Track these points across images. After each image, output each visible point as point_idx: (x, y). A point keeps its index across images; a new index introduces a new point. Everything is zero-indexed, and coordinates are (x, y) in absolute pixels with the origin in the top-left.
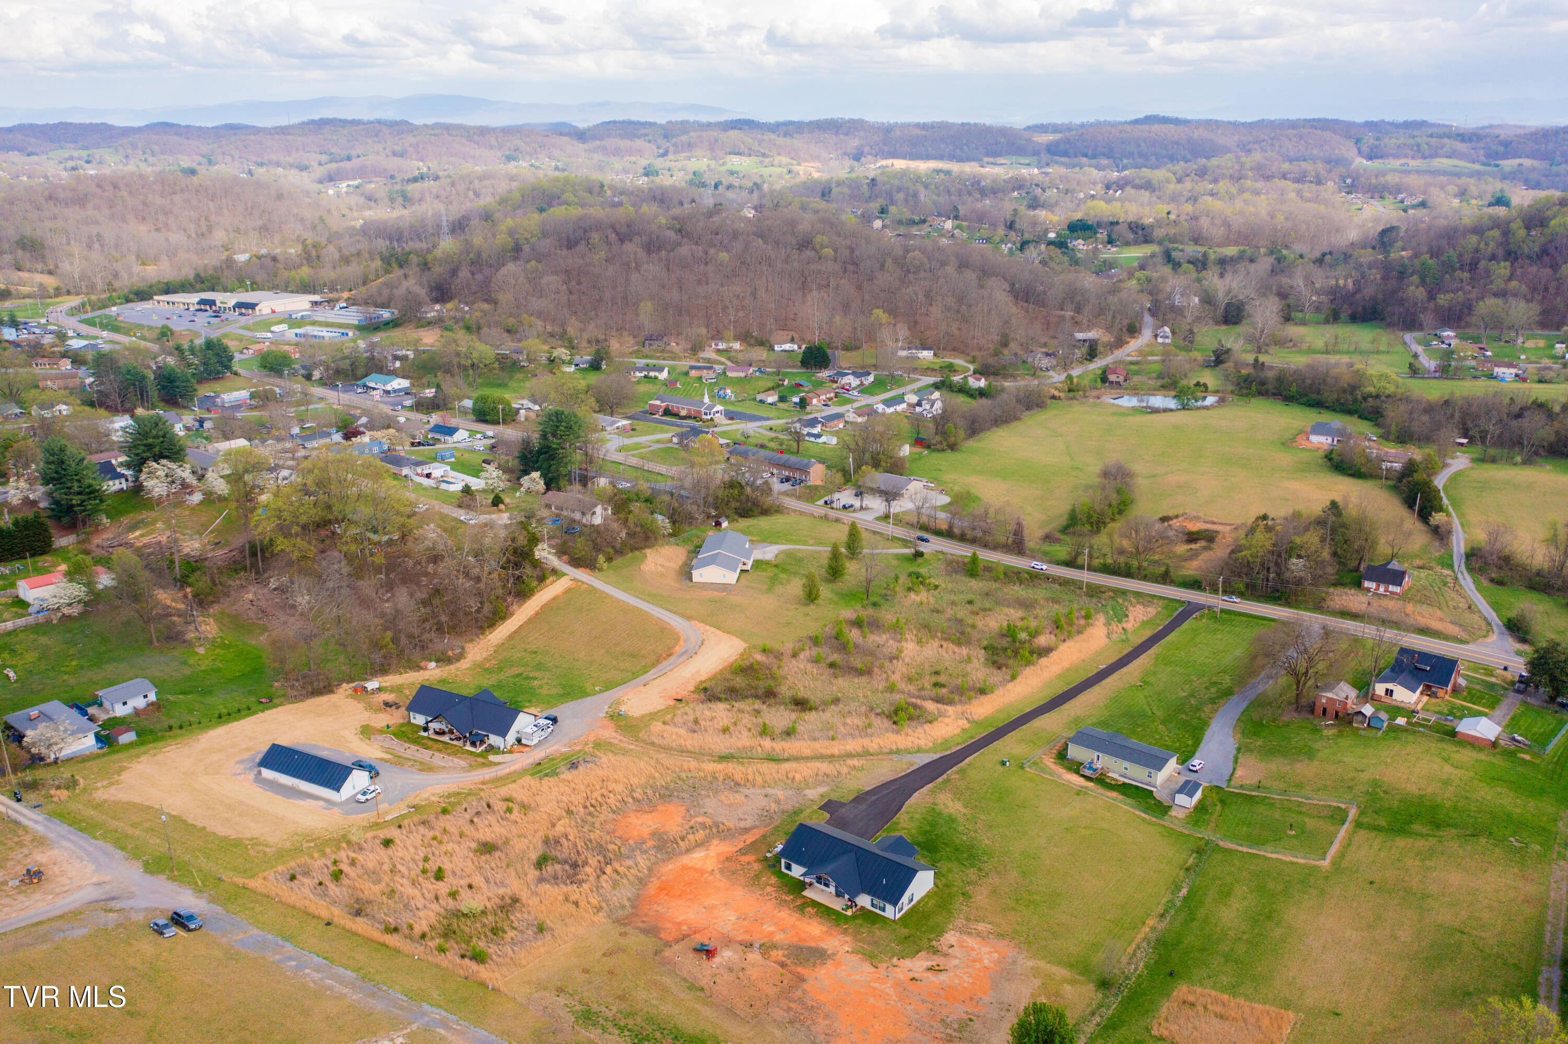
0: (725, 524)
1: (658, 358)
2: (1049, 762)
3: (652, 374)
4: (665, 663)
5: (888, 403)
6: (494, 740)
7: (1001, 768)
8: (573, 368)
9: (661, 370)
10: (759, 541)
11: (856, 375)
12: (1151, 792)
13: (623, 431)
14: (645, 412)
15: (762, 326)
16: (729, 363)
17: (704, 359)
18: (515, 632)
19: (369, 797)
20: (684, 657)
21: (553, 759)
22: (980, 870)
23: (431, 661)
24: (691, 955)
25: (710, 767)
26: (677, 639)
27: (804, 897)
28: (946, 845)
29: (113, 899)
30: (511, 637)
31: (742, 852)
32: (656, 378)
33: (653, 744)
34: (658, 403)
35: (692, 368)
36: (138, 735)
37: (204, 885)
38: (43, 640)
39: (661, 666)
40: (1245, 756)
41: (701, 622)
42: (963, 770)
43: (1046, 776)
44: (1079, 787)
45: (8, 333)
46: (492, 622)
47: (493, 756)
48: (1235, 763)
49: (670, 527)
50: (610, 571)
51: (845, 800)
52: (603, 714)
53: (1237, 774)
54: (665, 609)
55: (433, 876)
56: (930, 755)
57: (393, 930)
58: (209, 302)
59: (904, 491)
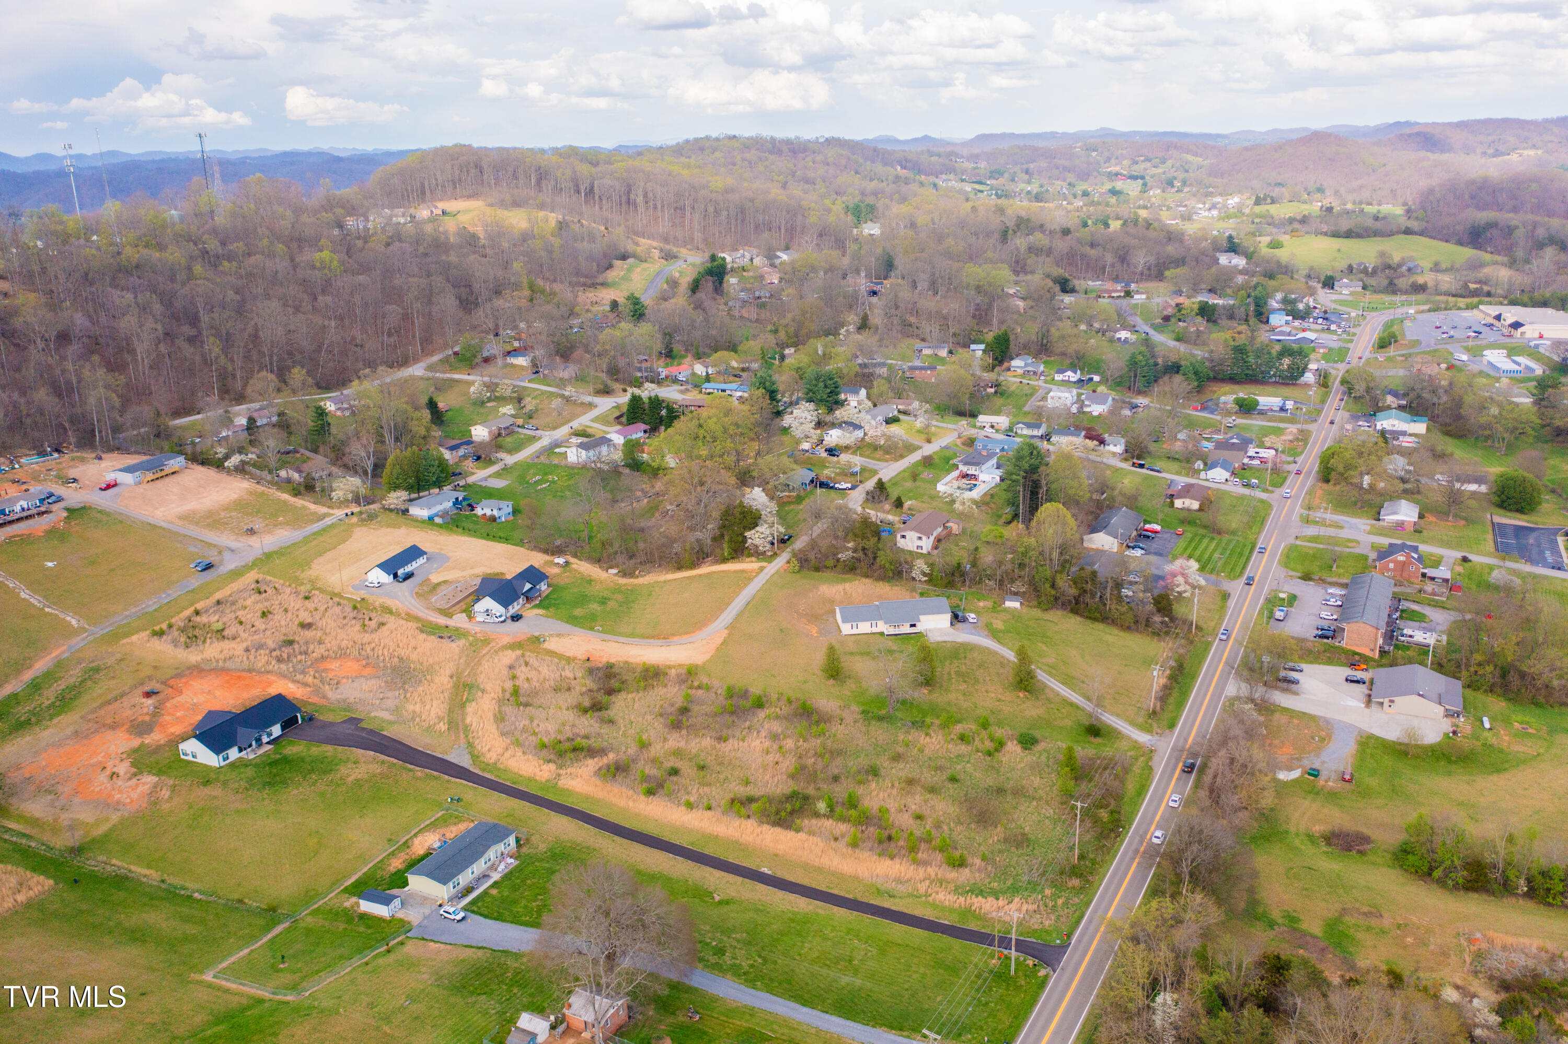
0: (1012, 604)
13: (1398, 526)
19: (370, 585)
23: (619, 569)
26: (688, 633)
30: (668, 581)
40: (480, 953)
41: (729, 634)
42: (435, 778)
43: (428, 822)
44: (406, 842)
45: (1278, 320)
46: (680, 568)
47: (464, 615)
48: (466, 946)
49: (924, 574)
50: (798, 576)
51: (364, 725)
52: (537, 634)
53: (437, 945)
54: (740, 615)
55: (264, 614)
56: (464, 761)
57: (197, 613)
58: (1498, 317)
59: (1386, 702)
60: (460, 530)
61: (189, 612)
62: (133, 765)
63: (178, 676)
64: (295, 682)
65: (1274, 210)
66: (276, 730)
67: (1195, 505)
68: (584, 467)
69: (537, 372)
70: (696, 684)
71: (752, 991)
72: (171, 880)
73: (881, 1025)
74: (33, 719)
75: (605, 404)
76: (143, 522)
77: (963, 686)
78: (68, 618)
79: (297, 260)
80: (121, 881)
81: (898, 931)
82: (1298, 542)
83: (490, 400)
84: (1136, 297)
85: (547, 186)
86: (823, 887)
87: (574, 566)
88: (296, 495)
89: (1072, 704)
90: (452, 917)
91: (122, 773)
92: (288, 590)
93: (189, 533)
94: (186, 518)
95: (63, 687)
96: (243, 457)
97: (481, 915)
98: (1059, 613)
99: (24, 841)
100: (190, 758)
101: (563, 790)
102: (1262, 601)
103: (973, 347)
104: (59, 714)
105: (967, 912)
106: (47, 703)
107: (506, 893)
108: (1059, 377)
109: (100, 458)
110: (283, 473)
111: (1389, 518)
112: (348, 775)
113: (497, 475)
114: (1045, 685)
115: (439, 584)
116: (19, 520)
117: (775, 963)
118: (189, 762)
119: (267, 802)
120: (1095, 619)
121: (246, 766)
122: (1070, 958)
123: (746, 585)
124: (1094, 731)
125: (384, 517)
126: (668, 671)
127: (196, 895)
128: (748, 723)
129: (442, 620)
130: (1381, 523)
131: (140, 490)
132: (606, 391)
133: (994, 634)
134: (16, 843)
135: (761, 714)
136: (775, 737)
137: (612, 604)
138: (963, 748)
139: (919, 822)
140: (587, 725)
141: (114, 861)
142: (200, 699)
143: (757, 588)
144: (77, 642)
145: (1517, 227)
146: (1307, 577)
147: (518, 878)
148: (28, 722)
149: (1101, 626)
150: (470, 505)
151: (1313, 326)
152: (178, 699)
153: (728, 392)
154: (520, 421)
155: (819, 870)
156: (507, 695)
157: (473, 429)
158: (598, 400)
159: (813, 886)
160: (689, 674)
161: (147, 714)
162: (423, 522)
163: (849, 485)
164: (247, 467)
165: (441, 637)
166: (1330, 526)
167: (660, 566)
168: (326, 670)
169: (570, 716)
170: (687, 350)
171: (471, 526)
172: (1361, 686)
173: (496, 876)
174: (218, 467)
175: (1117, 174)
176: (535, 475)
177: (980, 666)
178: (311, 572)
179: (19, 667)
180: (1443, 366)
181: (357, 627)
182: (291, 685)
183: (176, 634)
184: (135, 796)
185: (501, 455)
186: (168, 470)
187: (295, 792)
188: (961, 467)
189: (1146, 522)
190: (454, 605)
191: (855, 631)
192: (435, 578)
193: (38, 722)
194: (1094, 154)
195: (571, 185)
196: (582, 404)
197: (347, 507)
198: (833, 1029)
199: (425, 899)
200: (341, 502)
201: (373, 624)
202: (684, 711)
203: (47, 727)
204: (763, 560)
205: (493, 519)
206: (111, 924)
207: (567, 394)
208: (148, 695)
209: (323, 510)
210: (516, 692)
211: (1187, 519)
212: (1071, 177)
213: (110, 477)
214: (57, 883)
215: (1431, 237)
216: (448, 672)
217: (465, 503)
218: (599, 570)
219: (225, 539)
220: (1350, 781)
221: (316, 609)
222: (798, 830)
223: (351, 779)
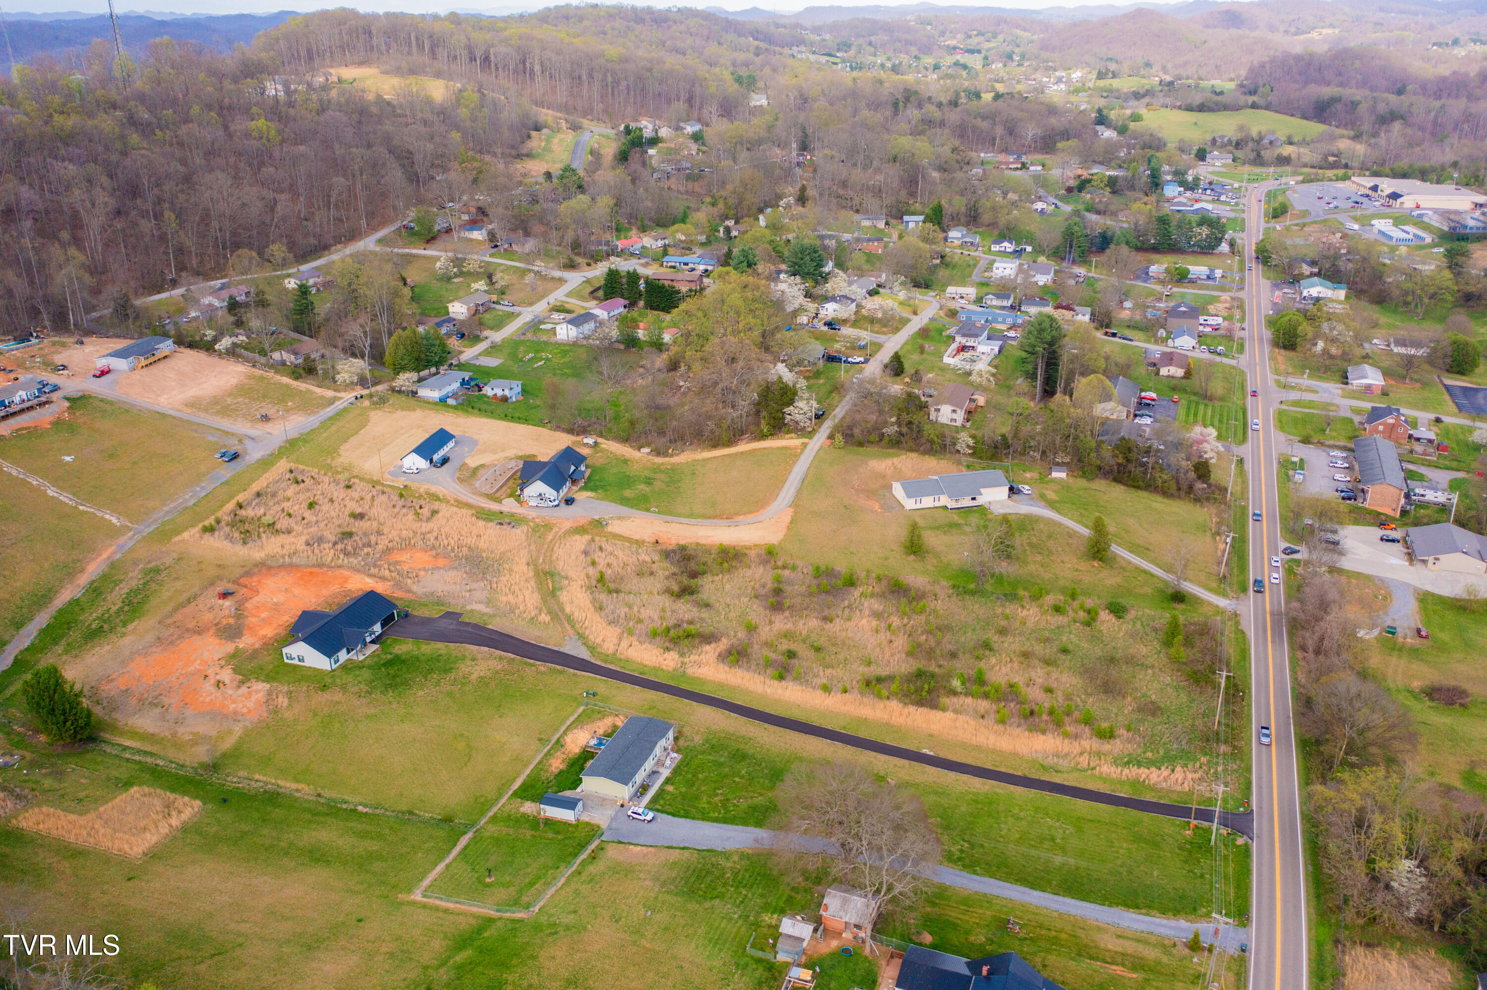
0: (1060, 475)
6: (523, 490)
10: (1047, 500)
13: (1366, 389)
18: (715, 457)
20: (728, 524)
24: (224, 591)
26: (751, 512)
30: (708, 459)
36: (461, 403)
37: (277, 455)
40: (686, 854)
41: (795, 512)
42: (561, 672)
43: (572, 719)
44: (558, 741)
45: (1171, 191)
46: (716, 444)
47: (512, 499)
48: (668, 847)
49: (968, 446)
50: (843, 452)
51: (465, 619)
52: (597, 517)
53: (639, 848)
54: (799, 493)
55: (311, 506)
56: (584, 654)
57: (240, 506)
58: (1375, 188)
59: (1431, 559)
60: (476, 411)
61: (231, 505)
62: (236, 671)
63: (247, 574)
64: (371, 576)
65: (1116, 83)
66: (377, 628)
67: (1180, 372)
68: (575, 344)
69: (496, 246)
70: (780, 563)
71: (974, 877)
72: (327, 793)
73: (1117, 904)
74: (106, 626)
75: (575, 279)
76: (150, 411)
77: (1039, 558)
78: (107, 517)
79: (232, 128)
80: (273, 797)
81: (1081, 806)
82: (1284, 407)
83: (456, 276)
84: (1032, 168)
85: (442, 53)
86: (989, 766)
87: (604, 446)
88: (297, 379)
89: (1145, 572)
90: (642, 818)
91: (227, 681)
92: (326, 479)
93: (199, 421)
94: (194, 404)
95: (126, 590)
96: (234, 339)
97: (669, 813)
98: (1103, 482)
99: (149, 760)
100: (296, 662)
101: (693, 678)
102: (1275, 465)
103: (906, 218)
104: (132, 621)
105: (1136, 783)
106: (114, 608)
107: (683, 790)
108: (995, 248)
109: (82, 343)
110: (276, 356)
111: (1357, 383)
112: (471, 674)
113: (487, 353)
114: (1116, 554)
115: (476, 469)
116: (22, 411)
117: (982, 846)
118: (295, 667)
119: (395, 705)
120: (1138, 488)
121: (360, 668)
122: (1260, 824)
123: (795, 462)
124: (1178, 597)
125: (394, 399)
126: (748, 552)
127: (360, 808)
128: (846, 603)
129: (494, 506)
130: (1350, 387)
131: (138, 374)
132: (571, 266)
133: (1051, 504)
134: (140, 762)
135: (857, 593)
136: (877, 615)
137: (658, 485)
138: (1061, 620)
139: (1049, 695)
140: (685, 610)
141: (257, 777)
142: (280, 598)
143: (807, 465)
144: (126, 540)
145: (1359, 103)
146: (1306, 441)
147: (687, 772)
148: (100, 629)
149: (1144, 494)
150: (477, 385)
151: (1204, 197)
152: (256, 598)
153: (691, 266)
154: (494, 298)
155: (978, 748)
156: (594, 583)
157: (450, 306)
158: (567, 275)
159: (979, 765)
160: (769, 555)
161: (230, 616)
162: (436, 404)
163: (862, 359)
164: (237, 350)
165: (501, 524)
166: (1306, 390)
167: (691, 444)
168: (397, 563)
169: (666, 601)
170: (630, 223)
171: (483, 407)
172: (1396, 544)
173: (665, 773)
174: (207, 350)
175: (955, 48)
176: (527, 352)
177: (1049, 537)
178: (341, 459)
179: (71, 571)
180: (1339, 235)
181: (411, 516)
182: (368, 580)
183: (227, 529)
184: (251, 705)
185: (486, 333)
186: (159, 355)
187: (420, 693)
188: (958, 339)
189: (1142, 390)
190: (498, 490)
191: (918, 506)
192: (472, 462)
193: (112, 629)
194: (929, 27)
195: (465, 53)
196: (553, 279)
197: (353, 389)
198: (1073, 911)
199: (603, 801)
200: (347, 385)
201: (425, 512)
202: (778, 592)
203: (124, 635)
204: (803, 436)
205: (505, 399)
206: (283, 844)
207: (536, 269)
208: (224, 595)
209: (330, 394)
210: (601, 579)
211: (1174, 386)
212: (914, 50)
213: (102, 363)
214: (204, 804)
215: (1276, 111)
216: (524, 561)
217: (473, 383)
218: (630, 450)
219: (241, 427)
220: (1426, 637)
221: (362, 499)
222: (944, 710)
223: (474, 677)
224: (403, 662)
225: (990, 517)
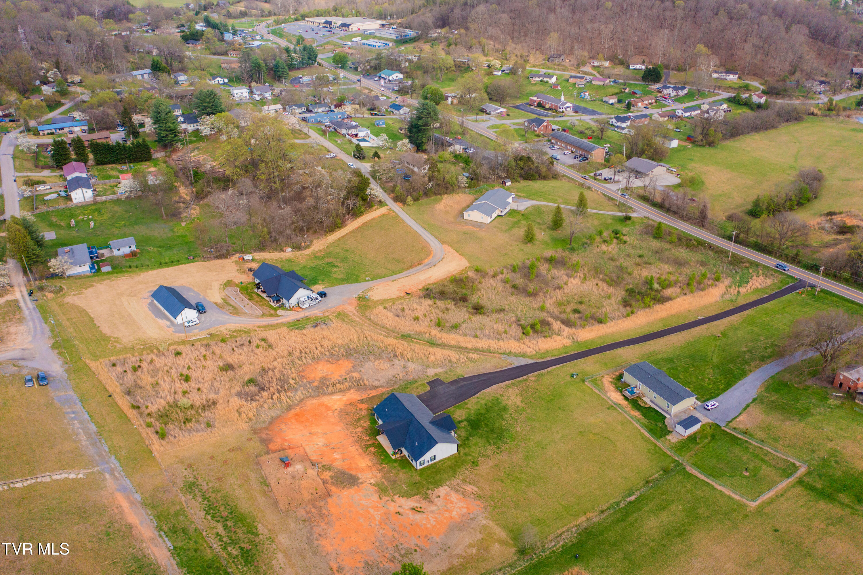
0: (509, 184)
1: (555, 69)
2: (607, 381)
3: (545, 79)
4: (414, 269)
5: (686, 110)
6: (284, 301)
7: (568, 378)
8: (500, 73)
9: (551, 77)
10: (524, 197)
11: (675, 88)
12: (665, 417)
13: (501, 115)
14: (527, 104)
15: (625, 53)
16: (598, 76)
17: (583, 71)
18: (343, 237)
19: (190, 324)
20: (427, 267)
21: (308, 319)
22: (498, 448)
23: (289, 247)
24: (278, 462)
25: (391, 341)
26: (428, 256)
27: (377, 439)
28: (487, 425)
29: (23, 359)
30: (339, 239)
31: (362, 401)
32: (547, 82)
33: (370, 320)
34: (535, 98)
35: (571, 77)
36: (113, 268)
37: (71, 360)
38: (116, 208)
39: (411, 270)
41: (450, 246)
43: (596, 391)
44: (614, 403)
45: (228, 36)
46: (333, 229)
49: (465, 182)
51: (447, 380)
53: (741, 418)
56: (530, 361)
57: (137, 407)
58: (328, 23)
59: (650, 173)
62: (405, 496)
63: (265, 441)
72: (602, 508)
74: (244, 545)
78: (58, 477)
87: (258, 258)
90: (715, 406)
91: (417, 505)
95: (201, 513)
100: (430, 463)
103: (135, 72)
106: (219, 530)
108: (212, 82)
111: (495, 112)
112: (515, 403)
115: (227, 303)
120: (533, 179)
123: (403, 221)
127: (629, 499)
128: (549, 277)
133: (529, 198)
143: (412, 220)
144: (116, 482)
152: (308, 451)
160: (479, 271)
161: (320, 472)
163: (333, 155)
172: (624, 172)
180: (347, 48)
192: (216, 300)
193: (254, 544)
199: (685, 412)
204: (382, 205)
205: (134, 254)
208: (285, 463)
217: (93, 252)
223: (519, 403)
224: (479, 420)
225: (523, 213)
